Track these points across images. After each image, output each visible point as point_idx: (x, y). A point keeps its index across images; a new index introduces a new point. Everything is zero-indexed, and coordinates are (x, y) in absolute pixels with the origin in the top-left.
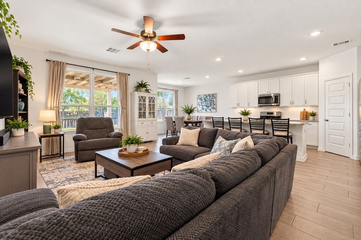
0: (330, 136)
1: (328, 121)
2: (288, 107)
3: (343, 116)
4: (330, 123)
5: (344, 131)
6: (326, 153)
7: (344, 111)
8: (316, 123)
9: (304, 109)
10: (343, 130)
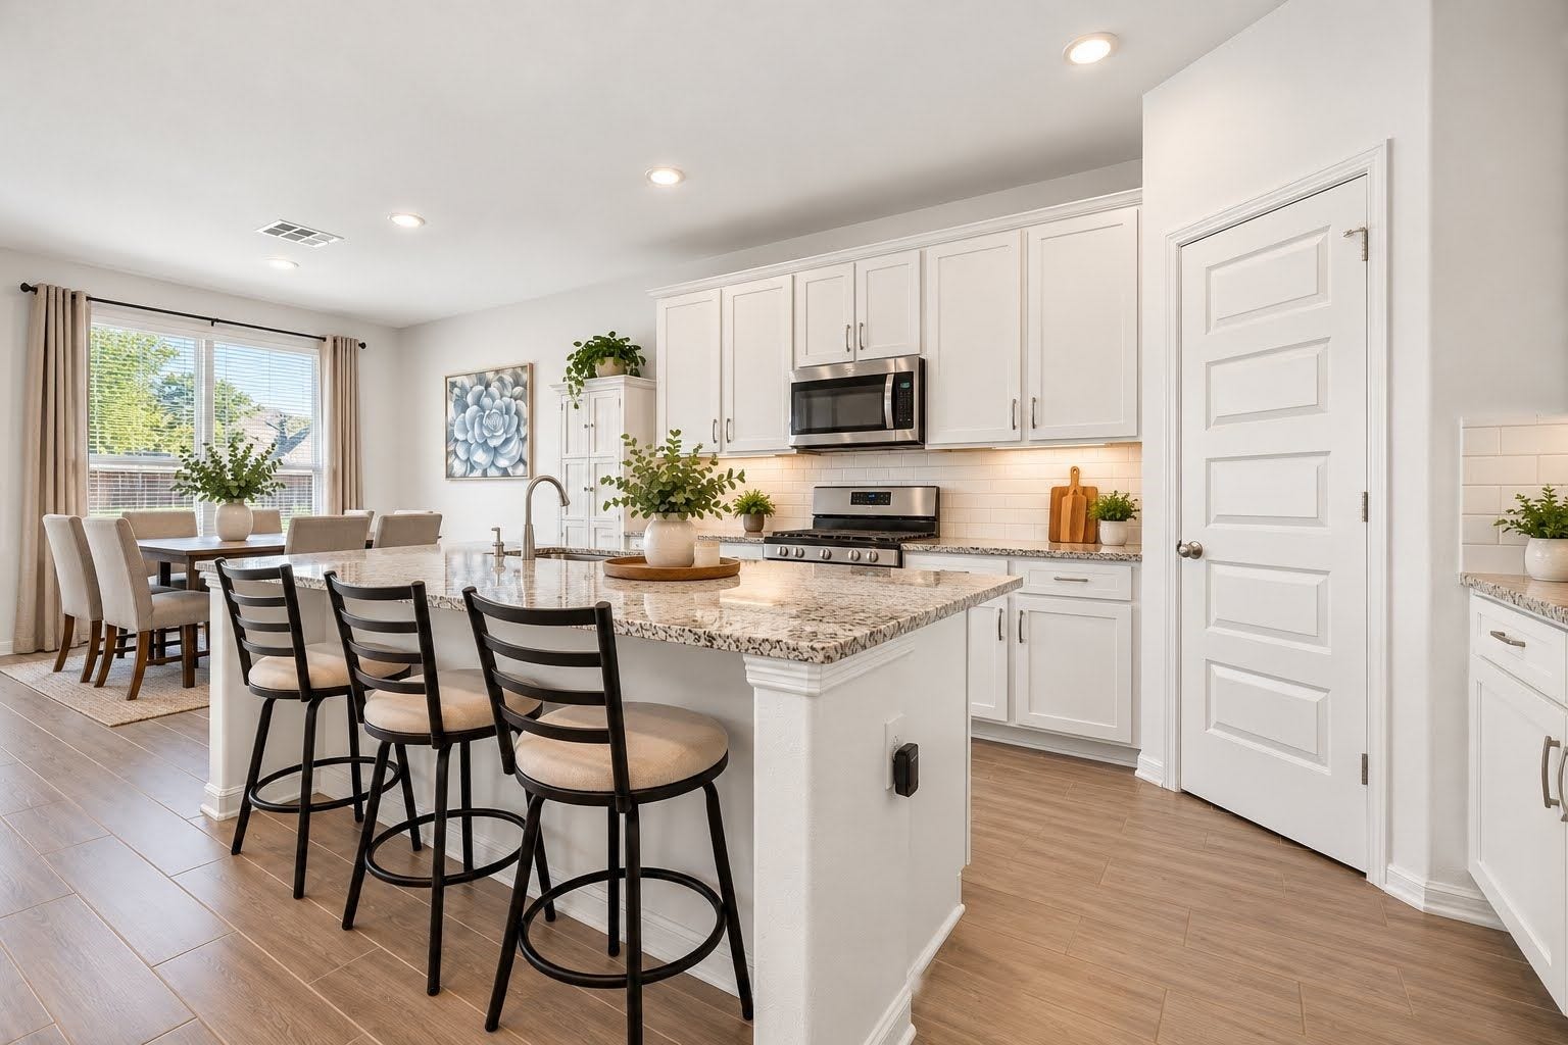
0: (1217, 670)
1: (1197, 553)
2: (990, 450)
3: (1316, 521)
4: (1216, 568)
5: (1323, 644)
6: (1186, 803)
7: (1319, 473)
8: (1123, 570)
9: (1075, 471)
10: (1314, 639)
